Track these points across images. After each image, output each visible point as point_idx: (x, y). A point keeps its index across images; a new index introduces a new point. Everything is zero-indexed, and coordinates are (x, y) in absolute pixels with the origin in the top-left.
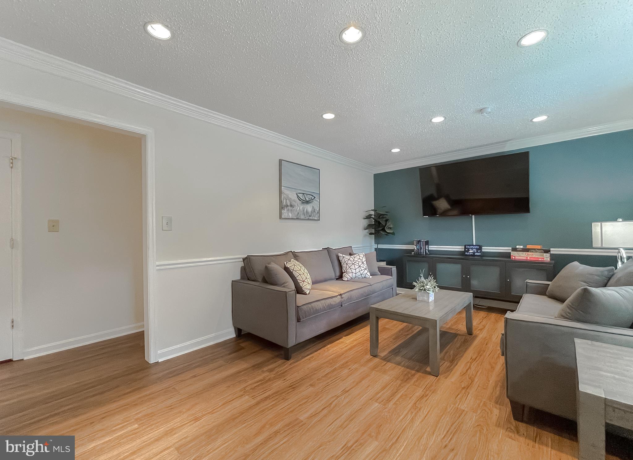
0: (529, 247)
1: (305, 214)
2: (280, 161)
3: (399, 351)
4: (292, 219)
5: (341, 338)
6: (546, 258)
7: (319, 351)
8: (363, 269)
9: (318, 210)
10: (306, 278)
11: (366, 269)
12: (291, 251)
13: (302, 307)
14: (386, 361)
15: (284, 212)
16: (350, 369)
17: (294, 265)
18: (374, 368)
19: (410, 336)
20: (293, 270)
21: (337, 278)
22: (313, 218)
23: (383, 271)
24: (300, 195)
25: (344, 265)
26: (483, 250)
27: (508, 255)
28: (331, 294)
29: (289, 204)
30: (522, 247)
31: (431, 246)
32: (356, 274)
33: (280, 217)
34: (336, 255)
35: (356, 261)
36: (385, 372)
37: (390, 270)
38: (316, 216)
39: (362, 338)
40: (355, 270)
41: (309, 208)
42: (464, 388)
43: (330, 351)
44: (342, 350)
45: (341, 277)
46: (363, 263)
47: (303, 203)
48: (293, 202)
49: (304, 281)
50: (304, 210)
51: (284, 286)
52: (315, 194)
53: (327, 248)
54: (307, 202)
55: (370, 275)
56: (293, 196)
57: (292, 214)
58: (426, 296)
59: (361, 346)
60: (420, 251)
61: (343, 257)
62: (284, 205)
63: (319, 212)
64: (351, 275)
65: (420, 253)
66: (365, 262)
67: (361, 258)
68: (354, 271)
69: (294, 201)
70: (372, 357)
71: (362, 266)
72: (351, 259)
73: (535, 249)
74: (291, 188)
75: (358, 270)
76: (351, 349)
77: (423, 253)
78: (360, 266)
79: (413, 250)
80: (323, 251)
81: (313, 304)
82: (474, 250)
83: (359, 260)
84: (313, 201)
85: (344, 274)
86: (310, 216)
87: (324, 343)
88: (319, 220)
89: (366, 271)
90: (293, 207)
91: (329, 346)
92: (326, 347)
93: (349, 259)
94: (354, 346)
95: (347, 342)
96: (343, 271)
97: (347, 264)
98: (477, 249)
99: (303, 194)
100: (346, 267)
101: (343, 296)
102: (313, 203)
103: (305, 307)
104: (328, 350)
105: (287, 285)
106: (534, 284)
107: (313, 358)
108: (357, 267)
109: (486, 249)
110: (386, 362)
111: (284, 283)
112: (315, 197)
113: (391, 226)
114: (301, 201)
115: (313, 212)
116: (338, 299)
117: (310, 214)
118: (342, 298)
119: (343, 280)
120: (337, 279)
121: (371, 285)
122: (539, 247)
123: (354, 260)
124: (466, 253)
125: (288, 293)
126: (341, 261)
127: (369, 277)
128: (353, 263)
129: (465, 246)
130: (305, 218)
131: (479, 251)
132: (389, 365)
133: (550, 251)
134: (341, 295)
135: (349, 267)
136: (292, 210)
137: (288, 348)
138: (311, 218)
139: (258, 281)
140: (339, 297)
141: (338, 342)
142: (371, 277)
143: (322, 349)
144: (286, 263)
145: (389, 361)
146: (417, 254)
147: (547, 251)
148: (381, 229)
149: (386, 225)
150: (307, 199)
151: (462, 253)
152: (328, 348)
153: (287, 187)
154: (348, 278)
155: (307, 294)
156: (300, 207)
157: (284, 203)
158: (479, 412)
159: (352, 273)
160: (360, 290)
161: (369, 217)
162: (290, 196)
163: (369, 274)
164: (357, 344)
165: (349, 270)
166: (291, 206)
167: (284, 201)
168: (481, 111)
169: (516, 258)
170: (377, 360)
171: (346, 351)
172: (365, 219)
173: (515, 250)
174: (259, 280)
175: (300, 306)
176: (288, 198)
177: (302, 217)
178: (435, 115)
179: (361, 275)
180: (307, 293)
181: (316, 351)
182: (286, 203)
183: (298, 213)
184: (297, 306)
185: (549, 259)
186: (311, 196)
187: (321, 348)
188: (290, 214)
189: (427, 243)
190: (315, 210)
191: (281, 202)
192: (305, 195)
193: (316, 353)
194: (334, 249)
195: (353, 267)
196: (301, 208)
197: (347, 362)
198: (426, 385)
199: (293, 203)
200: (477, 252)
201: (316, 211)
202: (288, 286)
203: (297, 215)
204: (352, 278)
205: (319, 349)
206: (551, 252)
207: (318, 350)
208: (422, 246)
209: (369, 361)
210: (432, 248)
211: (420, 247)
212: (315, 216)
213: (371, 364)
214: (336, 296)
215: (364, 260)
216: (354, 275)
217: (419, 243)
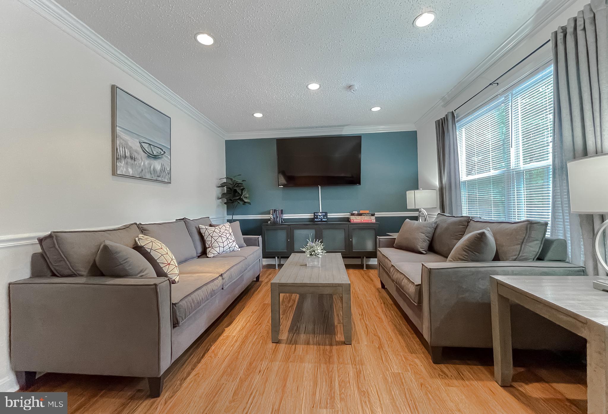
0: (361, 212)
1: (152, 172)
2: (114, 89)
3: (297, 326)
4: (133, 177)
5: (223, 331)
6: (373, 220)
7: (203, 361)
8: (231, 241)
9: (168, 169)
10: (172, 259)
11: (234, 241)
12: (136, 224)
13: (180, 303)
14: (293, 344)
15: (121, 166)
16: (260, 372)
17: (152, 242)
18: (287, 359)
19: (295, 306)
20: (151, 249)
21: (199, 255)
22: (163, 180)
23: (249, 243)
24: (146, 146)
25: (208, 239)
26: (328, 217)
27: (348, 220)
28: (210, 276)
29: (128, 154)
30: (357, 212)
31: (284, 215)
32: (224, 247)
33: (114, 173)
34: (196, 227)
35: (223, 233)
36: (302, 360)
37: (256, 240)
38: (167, 177)
39: (248, 324)
40: (223, 243)
41: (157, 165)
42: (379, 348)
43: (219, 355)
44: (234, 348)
45: (204, 253)
46: (230, 234)
47: (148, 157)
48: (135, 153)
49: (169, 264)
50: (150, 167)
51: (142, 276)
52: (165, 148)
53: (183, 219)
54: (156, 157)
55: (238, 248)
56: (134, 144)
57: (133, 170)
58: (316, 261)
59: (254, 334)
60: (276, 220)
61: (206, 229)
62: (121, 156)
63: (170, 173)
64: (217, 249)
65: (276, 222)
66: (232, 234)
67: (228, 229)
68: (221, 245)
69: (136, 151)
70: (274, 344)
71: (230, 238)
72: (216, 230)
73: (366, 213)
74: (133, 133)
75: (225, 243)
76: (243, 342)
77: (279, 221)
78: (228, 238)
79: (269, 220)
80: (177, 223)
81: (193, 296)
82: (321, 216)
83: (226, 232)
84: (162, 158)
85: (208, 250)
86: (158, 177)
87: (203, 344)
88: (170, 183)
89: (235, 243)
90: (135, 160)
91: (213, 348)
92: (210, 351)
93: (214, 231)
94: (246, 337)
95: (234, 335)
96: (207, 246)
97: (212, 237)
98: (324, 216)
99: (150, 145)
100: (211, 241)
101: (224, 276)
102: (163, 159)
103: (184, 302)
104: (216, 355)
105: (146, 274)
106: (385, 239)
107: (199, 377)
108: (224, 239)
109: (331, 215)
110: (294, 346)
111: (141, 271)
112: (165, 152)
113: (247, 196)
114: (147, 154)
115: (162, 171)
116: (219, 282)
117: (159, 174)
118: (223, 279)
119: (208, 257)
120: (199, 257)
121: (246, 259)
122: (368, 212)
123: (220, 232)
124: (315, 220)
125: (159, 285)
126: (203, 234)
127: (237, 249)
128: (220, 235)
129: (314, 213)
130: (152, 178)
131: (325, 217)
132: (300, 348)
133: (375, 214)
134: (221, 275)
135: (216, 240)
136: (132, 164)
137: (159, 377)
138: (160, 179)
139: (82, 276)
140: (220, 278)
141: (221, 338)
142: (239, 249)
143: (206, 355)
144: (139, 240)
145: (296, 343)
146: (273, 223)
147: (373, 215)
148: (238, 198)
149: (242, 194)
150: (155, 153)
151: (312, 220)
152: (213, 352)
153: (126, 130)
154: (214, 254)
155: (176, 283)
156: (144, 162)
157: (121, 151)
158: (409, 368)
159: (219, 247)
160: (238, 266)
161: (222, 186)
162: (130, 144)
163: (237, 246)
164: (248, 333)
165: (215, 244)
166: (132, 158)
167: (121, 149)
168: (350, 87)
169: (355, 221)
170: (282, 347)
171: (240, 347)
172: (219, 187)
173: (353, 214)
174: (83, 273)
175: (178, 303)
176: (126, 146)
177: (148, 176)
178: (313, 82)
179: (229, 248)
180: (177, 280)
181: (199, 362)
182: (124, 153)
183: (142, 170)
184: (173, 304)
185: (374, 221)
186: (160, 150)
187: (204, 355)
188: (130, 170)
189: (282, 212)
190: (165, 170)
191: (114, 149)
192: (152, 146)
193: (200, 365)
194: (192, 220)
195: (220, 240)
196: (146, 163)
197: (251, 364)
198: (350, 359)
199: (135, 155)
200: (324, 218)
201: (167, 171)
202: (148, 275)
203: (141, 172)
204: (219, 253)
205: (202, 357)
206: (376, 216)
207: (200, 360)
208: (278, 215)
209: (275, 351)
210: (286, 216)
211: (276, 216)
212: (165, 178)
213: (280, 354)
214: (217, 278)
215: (231, 231)
216: (222, 249)
217: (276, 212)
